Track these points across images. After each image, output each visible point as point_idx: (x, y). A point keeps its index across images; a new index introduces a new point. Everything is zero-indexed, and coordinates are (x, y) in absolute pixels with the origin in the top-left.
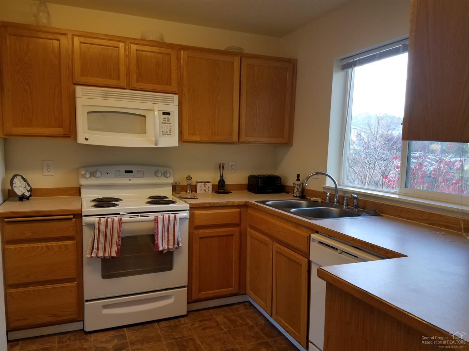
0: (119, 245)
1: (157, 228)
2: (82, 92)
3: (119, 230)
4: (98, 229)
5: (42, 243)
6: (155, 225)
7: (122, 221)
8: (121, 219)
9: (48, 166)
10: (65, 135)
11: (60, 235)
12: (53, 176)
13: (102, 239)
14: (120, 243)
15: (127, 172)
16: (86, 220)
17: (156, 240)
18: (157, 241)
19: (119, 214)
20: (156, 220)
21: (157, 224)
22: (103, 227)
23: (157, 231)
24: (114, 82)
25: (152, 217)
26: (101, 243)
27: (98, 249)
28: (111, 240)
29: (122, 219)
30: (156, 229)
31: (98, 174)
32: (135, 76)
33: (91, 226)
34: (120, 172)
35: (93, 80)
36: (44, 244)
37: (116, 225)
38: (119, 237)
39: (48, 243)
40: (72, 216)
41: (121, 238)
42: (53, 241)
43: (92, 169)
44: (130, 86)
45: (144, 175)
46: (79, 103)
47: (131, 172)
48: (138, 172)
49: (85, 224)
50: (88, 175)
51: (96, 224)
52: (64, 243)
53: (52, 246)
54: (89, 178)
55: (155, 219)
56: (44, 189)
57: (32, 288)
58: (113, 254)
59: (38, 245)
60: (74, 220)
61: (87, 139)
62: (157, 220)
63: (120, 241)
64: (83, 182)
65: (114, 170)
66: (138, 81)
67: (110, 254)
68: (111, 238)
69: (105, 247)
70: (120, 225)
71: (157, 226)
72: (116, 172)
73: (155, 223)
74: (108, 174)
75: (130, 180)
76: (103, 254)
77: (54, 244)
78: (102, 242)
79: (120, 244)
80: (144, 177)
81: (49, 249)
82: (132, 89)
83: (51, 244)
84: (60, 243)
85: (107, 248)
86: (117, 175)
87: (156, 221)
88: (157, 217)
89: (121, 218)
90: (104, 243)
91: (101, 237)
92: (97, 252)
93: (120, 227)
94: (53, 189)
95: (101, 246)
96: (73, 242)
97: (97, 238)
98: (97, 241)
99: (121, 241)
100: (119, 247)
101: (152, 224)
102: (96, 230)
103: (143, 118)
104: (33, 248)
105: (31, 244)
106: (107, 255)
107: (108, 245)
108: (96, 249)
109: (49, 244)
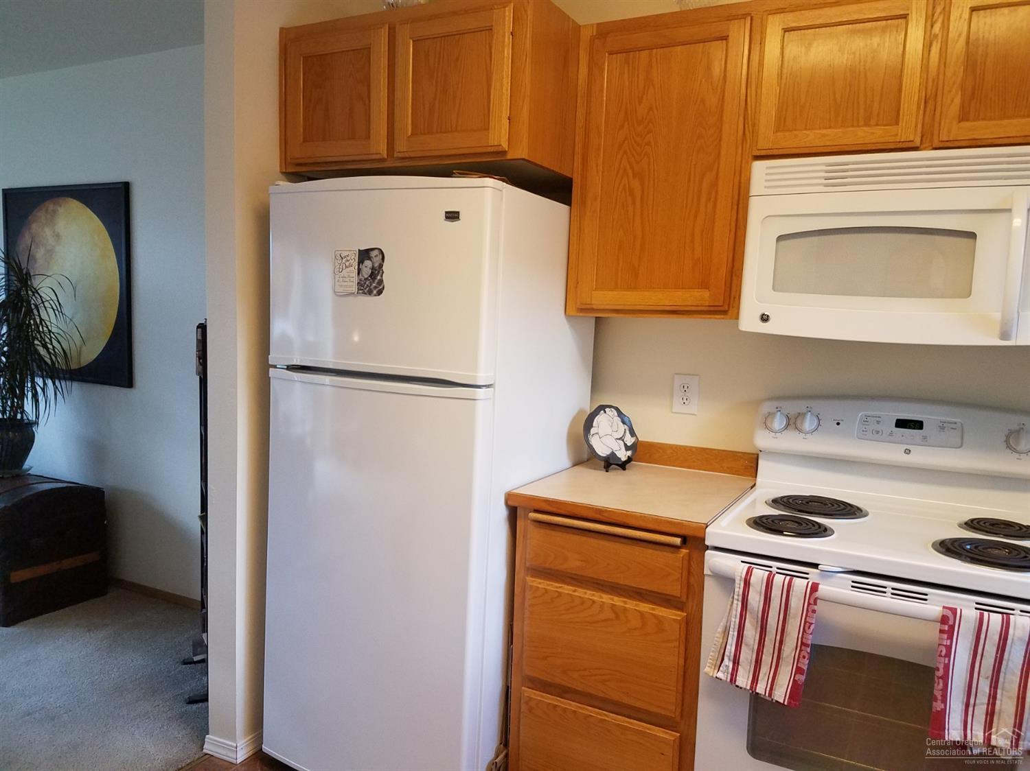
0: (799, 670)
1: (948, 655)
2: (768, 177)
3: (805, 622)
4: (740, 598)
5: (604, 596)
6: (941, 639)
7: (818, 594)
8: (815, 588)
9: (685, 389)
10: (712, 309)
11: (645, 585)
12: (695, 415)
13: (751, 633)
14: (805, 664)
15: (901, 424)
16: (714, 560)
17: (940, 698)
18: (939, 702)
19: (815, 566)
20: (948, 623)
21: (951, 638)
22: (758, 599)
23: (947, 667)
24: (877, 134)
25: (935, 605)
26: (747, 645)
27: (736, 662)
28: (777, 645)
29: (820, 586)
30: (940, 656)
31: (809, 423)
32: (958, 100)
33: (726, 581)
34: (878, 422)
35: (811, 138)
36: (606, 598)
37: (796, 603)
38: (802, 644)
39: (616, 598)
40: (678, 541)
41: (809, 650)
42: (630, 597)
43: (793, 407)
44: (935, 137)
45: (962, 438)
46: (757, 210)
47: (918, 425)
48: (942, 428)
49: (709, 573)
50: (779, 422)
51: (737, 581)
52: (653, 609)
53: (625, 609)
54: (781, 431)
55: (944, 620)
56: (671, 447)
57: (573, 706)
58: (780, 695)
59: (593, 595)
60: (684, 551)
61: (764, 318)
62: (951, 623)
63: (804, 657)
64: (762, 440)
65: (860, 415)
66: (964, 117)
67: (771, 689)
68: (778, 638)
69: (758, 662)
70: (809, 604)
71: (949, 648)
72: (865, 421)
73: (941, 631)
74: (838, 424)
75: (908, 452)
76: (750, 682)
77: (631, 604)
78: (752, 643)
79: (805, 668)
80: (961, 446)
81: (617, 617)
82: (941, 145)
83: (622, 604)
84: (645, 607)
85: (764, 669)
86: (869, 431)
87: (946, 628)
88: (954, 611)
89: (818, 584)
90: (756, 647)
91: (748, 625)
92: (733, 669)
93: (809, 614)
94: (691, 448)
95: (747, 655)
96: (676, 615)
97: (737, 627)
98: (736, 634)
99: (810, 659)
100: (801, 678)
101: (931, 634)
102: (735, 602)
103: (966, 241)
104: (582, 600)
105: (580, 590)
106: (761, 689)
107: (767, 659)
108: (732, 658)
109: (618, 601)
